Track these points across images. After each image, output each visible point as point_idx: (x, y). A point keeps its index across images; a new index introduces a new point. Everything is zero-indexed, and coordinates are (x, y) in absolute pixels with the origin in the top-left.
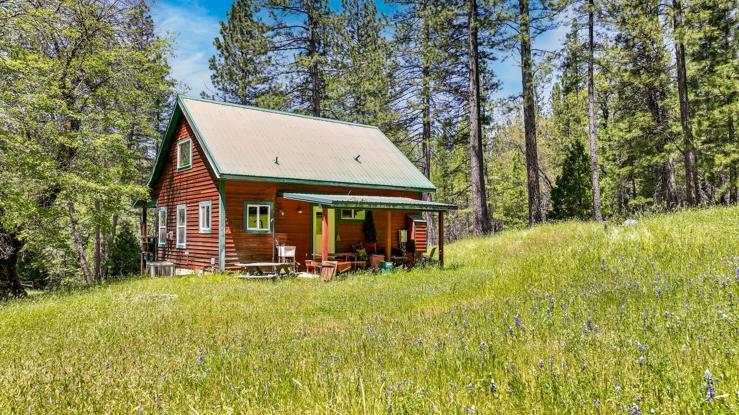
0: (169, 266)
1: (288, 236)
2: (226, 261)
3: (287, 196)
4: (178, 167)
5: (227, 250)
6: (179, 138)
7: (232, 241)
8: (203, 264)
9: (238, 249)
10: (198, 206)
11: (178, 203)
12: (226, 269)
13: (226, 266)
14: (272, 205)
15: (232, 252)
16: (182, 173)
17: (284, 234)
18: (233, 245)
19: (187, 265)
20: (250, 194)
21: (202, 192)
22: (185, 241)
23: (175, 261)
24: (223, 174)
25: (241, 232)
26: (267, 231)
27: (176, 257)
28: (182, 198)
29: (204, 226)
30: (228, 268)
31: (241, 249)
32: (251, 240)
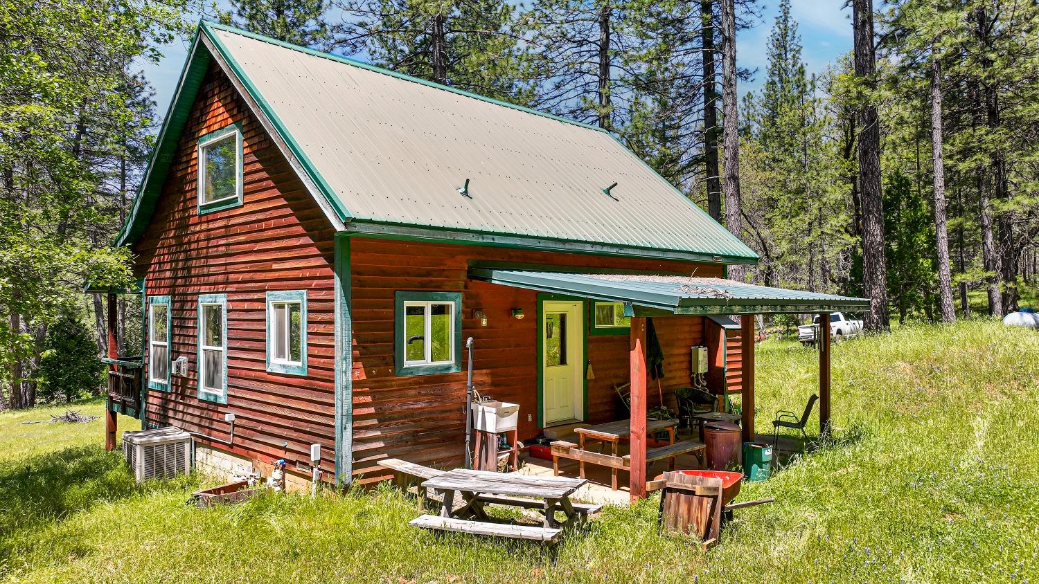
0: (181, 443)
1: (492, 374)
2: (356, 455)
3: (500, 277)
4: (201, 201)
5: (358, 424)
6: (204, 132)
7: (369, 399)
8: (281, 453)
9: (384, 419)
10: (263, 301)
11: (203, 289)
12: (354, 477)
13: (355, 467)
14: (460, 300)
15: (368, 428)
16: (211, 217)
17: (484, 371)
18: (372, 410)
19: (232, 446)
20: (408, 274)
21: (275, 266)
22: (224, 385)
23: (196, 430)
24: (355, 220)
25: (388, 375)
26: (449, 368)
27: (196, 420)
28: (212, 279)
29: (280, 353)
30: (361, 471)
31: (391, 419)
32: (412, 392)
